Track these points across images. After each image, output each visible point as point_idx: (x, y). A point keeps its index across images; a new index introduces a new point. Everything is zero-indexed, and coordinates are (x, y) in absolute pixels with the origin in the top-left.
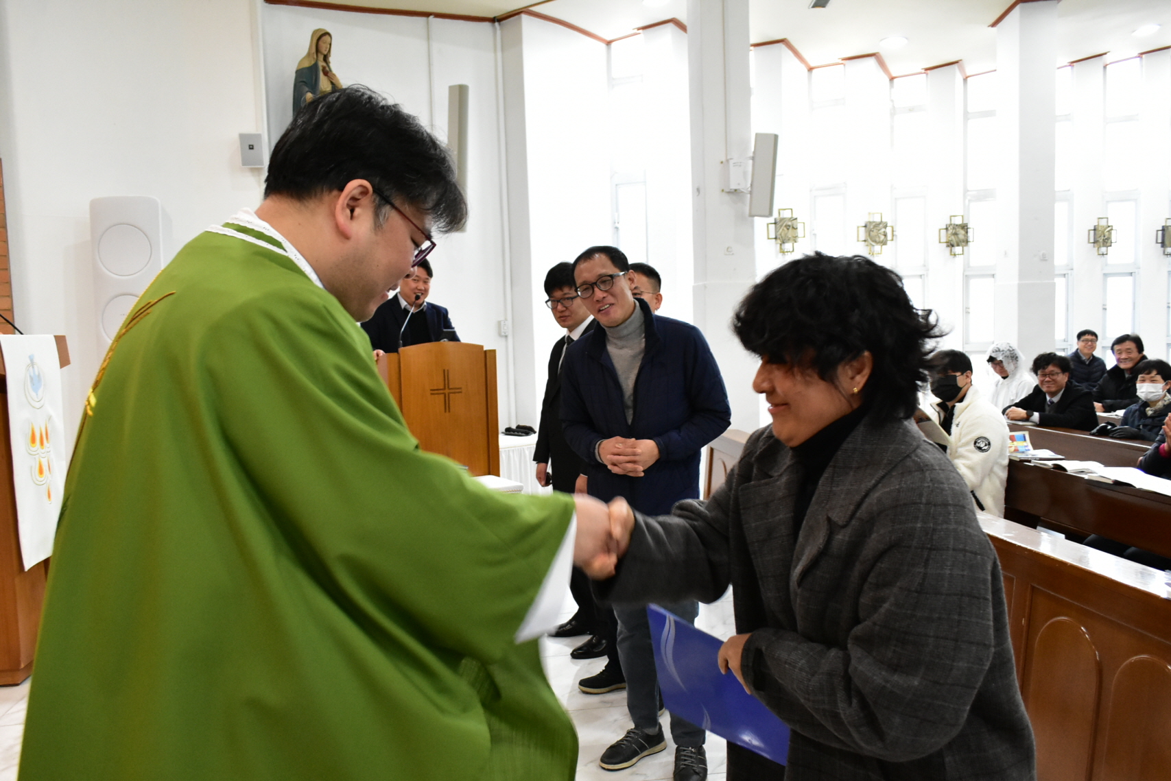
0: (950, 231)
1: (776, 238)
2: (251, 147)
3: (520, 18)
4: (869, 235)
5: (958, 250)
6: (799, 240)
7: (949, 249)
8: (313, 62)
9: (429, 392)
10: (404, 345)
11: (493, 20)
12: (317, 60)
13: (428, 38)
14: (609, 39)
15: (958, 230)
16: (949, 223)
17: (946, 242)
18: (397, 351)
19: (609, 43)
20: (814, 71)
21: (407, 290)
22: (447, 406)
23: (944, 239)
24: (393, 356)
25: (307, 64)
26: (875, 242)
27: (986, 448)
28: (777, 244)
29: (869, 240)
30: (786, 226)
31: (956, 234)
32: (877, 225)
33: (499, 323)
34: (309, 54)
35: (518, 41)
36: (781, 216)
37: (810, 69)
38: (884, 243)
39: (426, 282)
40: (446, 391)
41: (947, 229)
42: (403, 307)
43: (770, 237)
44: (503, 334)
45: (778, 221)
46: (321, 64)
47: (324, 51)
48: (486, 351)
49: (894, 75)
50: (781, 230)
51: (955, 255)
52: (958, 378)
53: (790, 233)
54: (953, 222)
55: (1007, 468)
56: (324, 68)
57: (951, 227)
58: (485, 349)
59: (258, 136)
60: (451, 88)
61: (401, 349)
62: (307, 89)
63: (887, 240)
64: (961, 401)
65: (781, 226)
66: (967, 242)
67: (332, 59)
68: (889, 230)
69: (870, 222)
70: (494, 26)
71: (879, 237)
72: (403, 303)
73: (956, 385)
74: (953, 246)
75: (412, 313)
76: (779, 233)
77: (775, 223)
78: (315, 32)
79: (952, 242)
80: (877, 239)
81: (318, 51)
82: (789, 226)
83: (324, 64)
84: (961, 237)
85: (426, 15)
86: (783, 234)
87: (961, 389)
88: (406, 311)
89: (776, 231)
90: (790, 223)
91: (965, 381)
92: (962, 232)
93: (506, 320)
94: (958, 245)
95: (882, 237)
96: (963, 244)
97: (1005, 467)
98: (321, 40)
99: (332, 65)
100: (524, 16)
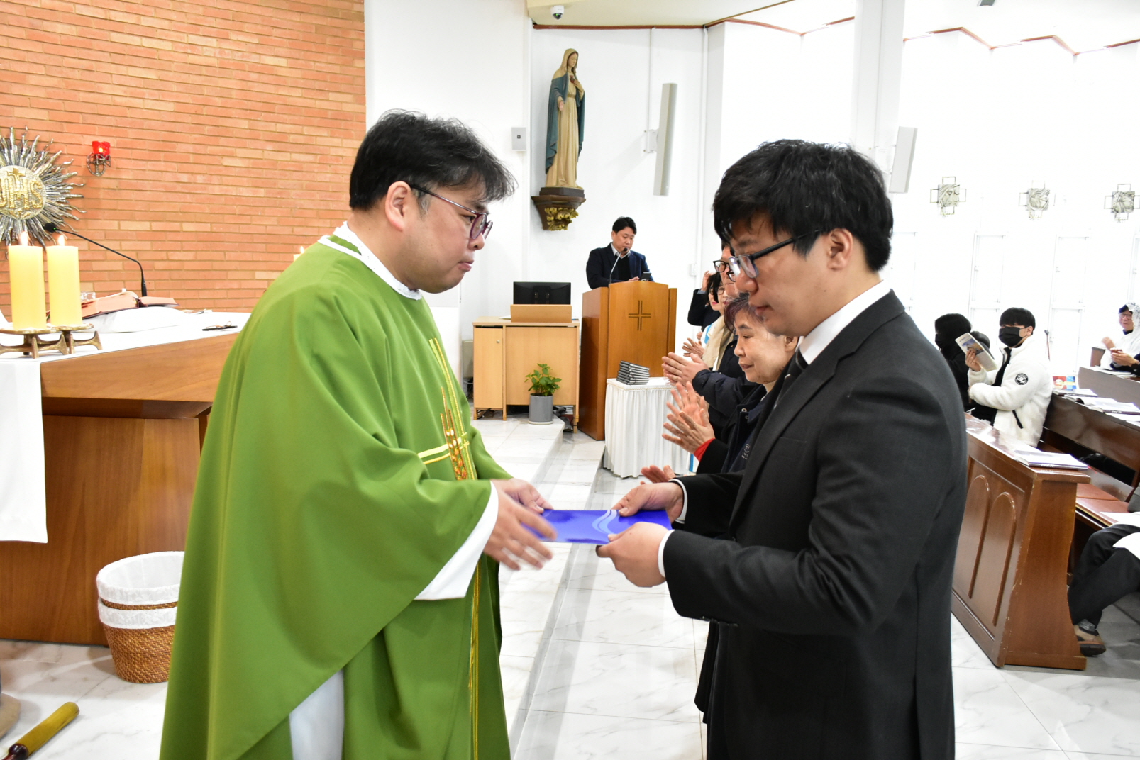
0: (1116, 199)
1: (938, 202)
2: (519, 137)
3: (724, 25)
4: (1030, 200)
5: (1121, 215)
6: (959, 204)
7: (1114, 214)
8: (564, 74)
9: (627, 316)
10: (613, 282)
11: (703, 27)
12: (567, 72)
13: (650, 44)
14: (802, 32)
15: (1124, 197)
16: (1116, 191)
17: (1112, 209)
18: (607, 286)
19: (802, 35)
20: (995, 50)
21: (619, 244)
22: (639, 326)
23: (1109, 205)
24: (605, 289)
25: (560, 75)
26: (1036, 207)
27: (1024, 382)
28: (938, 207)
29: (1030, 206)
30: (947, 192)
31: (1121, 201)
32: (1038, 192)
33: (690, 266)
34: (562, 67)
35: (722, 44)
36: (945, 183)
37: (992, 49)
38: (1045, 208)
39: (631, 239)
40: (640, 314)
41: (1113, 196)
42: (615, 254)
43: (932, 201)
44: (693, 274)
45: (940, 187)
46: (570, 74)
47: (572, 64)
48: (670, 289)
49: (1076, 52)
50: (942, 196)
51: (1119, 220)
52: (1020, 330)
53: (952, 197)
54: (1120, 190)
55: (1049, 400)
56: (572, 77)
57: (1117, 195)
58: (669, 287)
59: (524, 129)
60: (663, 85)
61: (610, 285)
62: (559, 94)
63: (1048, 205)
64: (1017, 347)
65: (943, 192)
66: (1133, 208)
67: (577, 70)
68: (1050, 197)
69: (1032, 189)
70: (703, 31)
71: (1040, 203)
72: (615, 251)
73: (1018, 335)
74: (1117, 212)
75: (620, 258)
76: (941, 198)
77: (938, 189)
78: (568, 51)
79: (1117, 209)
80: (1038, 205)
81: (568, 65)
82: (951, 192)
83: (572, 74)
84: (1127, 204)
85: (650, 27)
86: (944, 199)
87: (1021, 338)
88: (616, 256)
89: (938, 197)
90: (952, 190)
91: (1026, 333)
92: (1127, 200)
93: (696, 263)
94: (1123, 211)
95: (1043, 203)
96: (1129, 210)
97: (1046, 399)
98: (571, 58)
99: (577, 74)
100: (726, 23)
